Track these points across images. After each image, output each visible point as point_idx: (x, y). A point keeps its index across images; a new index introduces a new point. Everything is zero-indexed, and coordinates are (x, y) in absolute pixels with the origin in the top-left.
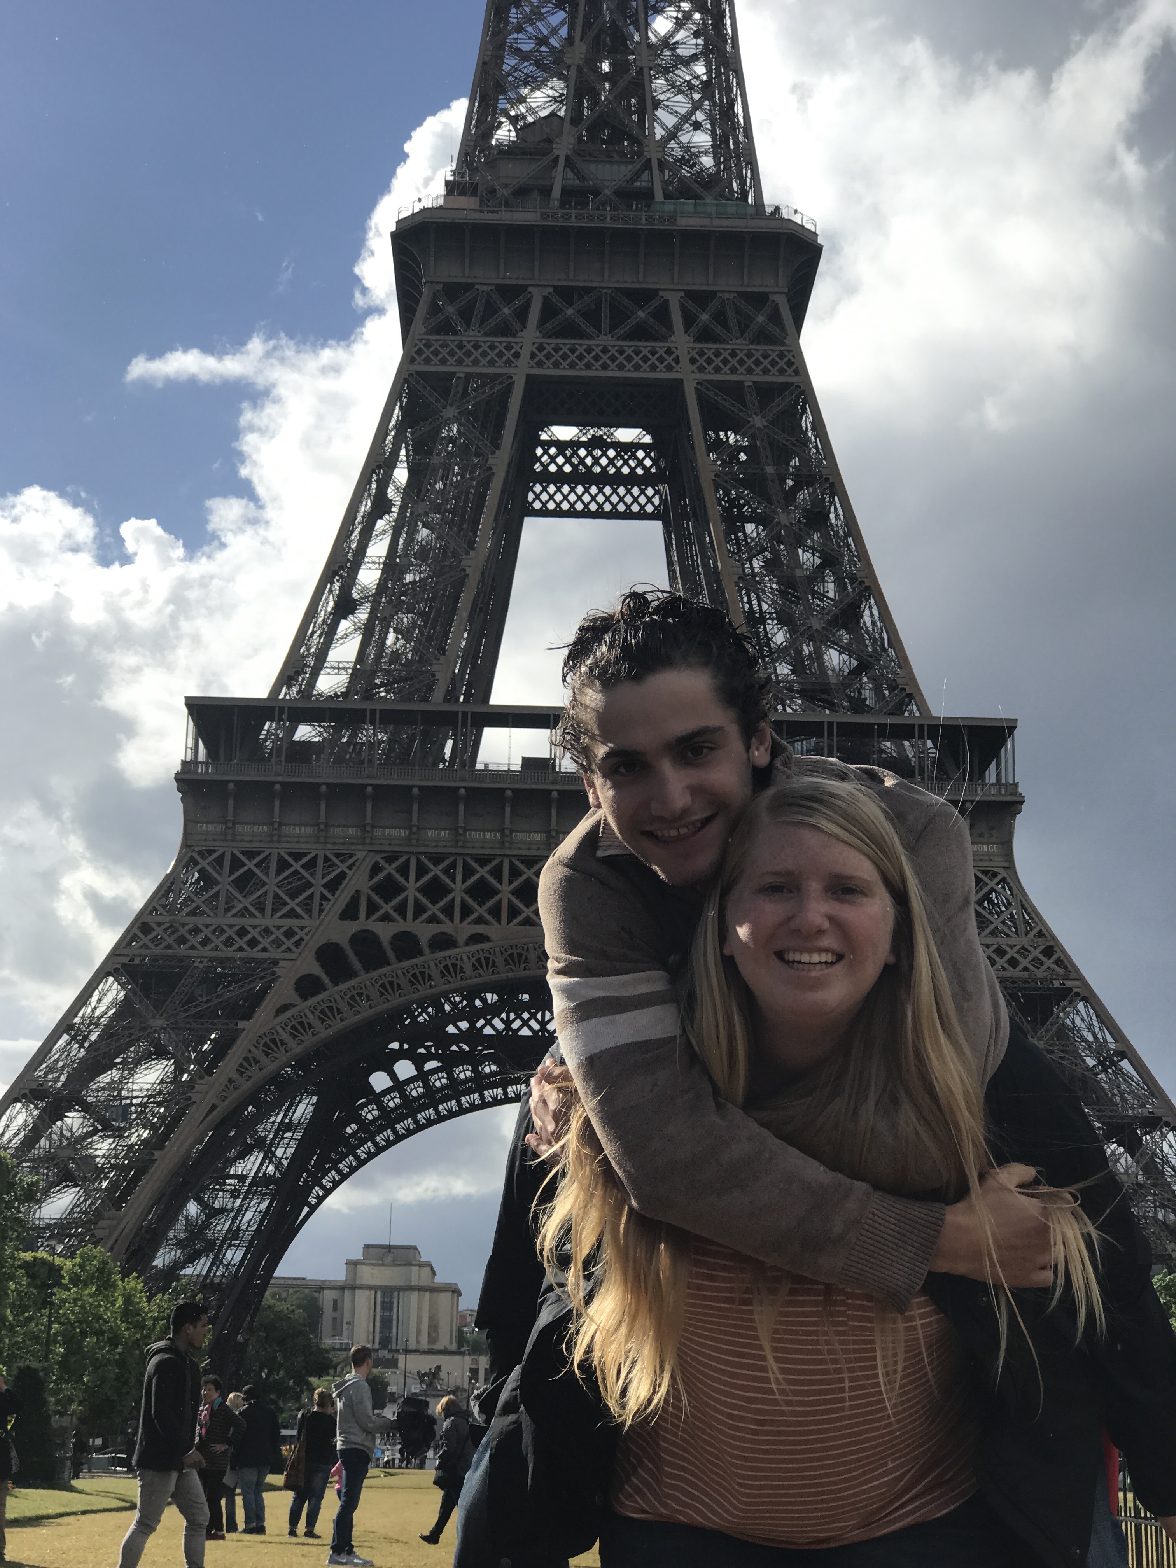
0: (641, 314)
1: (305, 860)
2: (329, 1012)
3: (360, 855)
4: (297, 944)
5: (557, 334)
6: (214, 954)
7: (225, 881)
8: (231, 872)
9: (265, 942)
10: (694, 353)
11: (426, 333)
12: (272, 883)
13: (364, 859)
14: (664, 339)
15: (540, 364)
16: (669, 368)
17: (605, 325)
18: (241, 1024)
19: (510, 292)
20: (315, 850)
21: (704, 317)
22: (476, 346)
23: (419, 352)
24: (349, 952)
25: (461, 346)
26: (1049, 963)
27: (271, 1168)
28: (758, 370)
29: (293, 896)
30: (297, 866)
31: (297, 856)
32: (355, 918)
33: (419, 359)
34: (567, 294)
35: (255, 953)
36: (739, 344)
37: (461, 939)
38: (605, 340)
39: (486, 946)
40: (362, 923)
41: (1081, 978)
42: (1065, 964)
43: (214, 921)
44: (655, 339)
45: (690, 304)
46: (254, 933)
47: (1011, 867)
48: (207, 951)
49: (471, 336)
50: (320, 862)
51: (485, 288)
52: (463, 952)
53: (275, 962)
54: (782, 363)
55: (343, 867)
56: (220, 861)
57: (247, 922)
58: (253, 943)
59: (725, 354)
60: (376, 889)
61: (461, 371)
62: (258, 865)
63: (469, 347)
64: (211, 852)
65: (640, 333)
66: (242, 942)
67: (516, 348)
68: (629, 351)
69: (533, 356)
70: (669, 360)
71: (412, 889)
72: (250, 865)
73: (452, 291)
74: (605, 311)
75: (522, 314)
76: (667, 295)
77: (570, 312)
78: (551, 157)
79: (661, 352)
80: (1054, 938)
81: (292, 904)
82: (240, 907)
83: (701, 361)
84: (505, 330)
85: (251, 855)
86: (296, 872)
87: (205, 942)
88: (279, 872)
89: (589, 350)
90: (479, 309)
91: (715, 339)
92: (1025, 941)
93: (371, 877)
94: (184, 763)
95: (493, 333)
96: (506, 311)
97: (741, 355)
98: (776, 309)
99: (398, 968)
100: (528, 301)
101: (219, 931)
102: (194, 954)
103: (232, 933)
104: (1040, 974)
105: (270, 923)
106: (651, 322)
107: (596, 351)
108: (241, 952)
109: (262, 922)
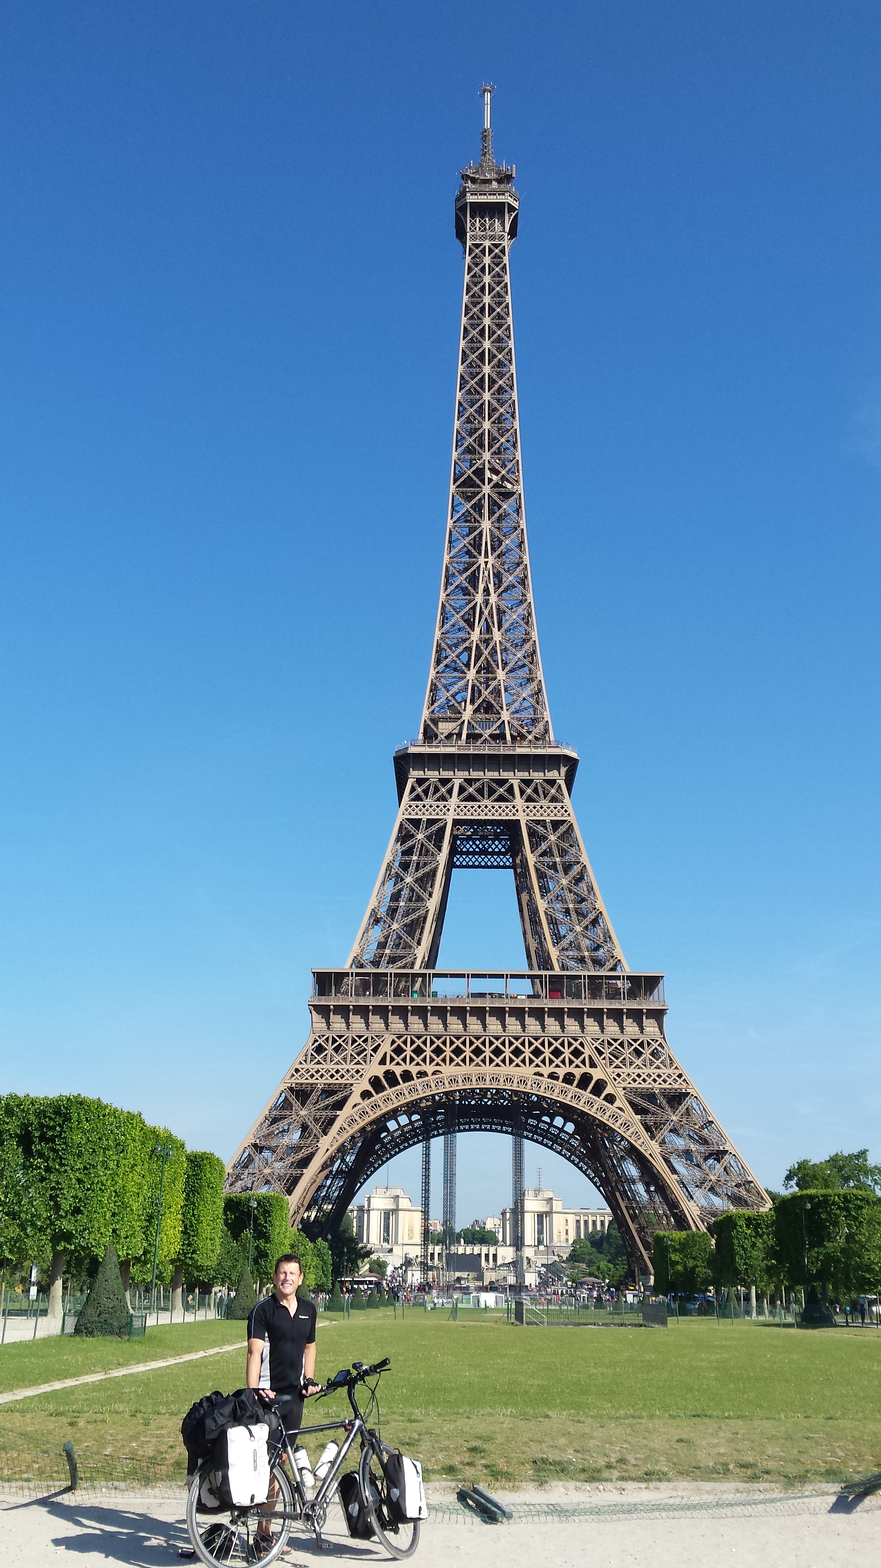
0: (502, 790)
1: (363, 1039)
2: (375, 1106)
3: (386, 1036)
4: (361, 1076)
5: (465, 800)
6: (326, 1082)
7: (330, 1048)
8: (332, 1045)
9: (347, 1076)
10: (524, 807)
11: (409, 801)
12: (350, 1049)
13: (389, 1038)
14: (512, 801)
15: (458, 814)
16: (514, 815)
17: (486, 796)
18: (338, 1113)
19: (444, 782)
20: (368, 1034)
21: (529, 791)
22: (431, 806)
23: (407, 810)
24: (383, 1079)
25: (424, 806)
26: (680, 1081)
28: (552, 814)
29: (359, 1054)
30: (360, 1041)
31: (360, 1037)
32: (385, 1064)
33: (406, 813)
34: (469, 782)
35: (343, 1081)
36: (545, 803)
37: (430, 1073)
38: (486, 802)
39: (440, 1076)
40: (388, 1066)
41: (693, 1089)
43: (326, 1067)
44: (508, 801)
45: (522, 785)
46: (342, 1072)
47: (664, 1037)
48: (323, 1081)
49: (428, 801)
50: (370, 1039)
51: (434, 780)
52: (430, 1078)
53: (352, 1085)
54: (563, 811)
55: (379, 1041)
56: (327, 1039)
57: (339, 1067)
58: (342, 1076)
59: (538, 807)
60: (394, 1051)
61: (424, 818)
62: (343, 1041)
63: (427, 806)
64: (323, 1036)
65: (501, 799)
66: (337, 1076)
67: (448, 807)
68: (497, 807)
69: (455, 810)
70: (514, 810)
71: (409, 1051)
72: (340, 1041)
73: (420, 782)
74: (486, 789)
75: (450, 791)
76: (512, 781)
77: (471, 790)
78: (461, 720)
79: (510, 807)
80: (682, 1069)
81: (358, 1058)
82: (336, 1060)
83: (528, 811)
84: (443, 798)
85: (340, 1037)
86: (360, 1044)
87: (322, 1076)
88: (352, 1045)
89: (479, 807)
90: (432, 789)
91: (534, 801)
92: (670, 1071)
93: (392, 1046)
94: (311, 998)
95: (438, 800)
96: (443, 790)
97: (545, 807)
98: (560, 786)
99: (403, 1086)
100: (453, 785)
101: (328, 1071)
102: (317, 1081)
103: (333, 1072)
104: (676, 1086)
105: (349, 1067)
106: (506, 793)
107: (483, 807)
108: (337, 1080)
109: (346, 1067)
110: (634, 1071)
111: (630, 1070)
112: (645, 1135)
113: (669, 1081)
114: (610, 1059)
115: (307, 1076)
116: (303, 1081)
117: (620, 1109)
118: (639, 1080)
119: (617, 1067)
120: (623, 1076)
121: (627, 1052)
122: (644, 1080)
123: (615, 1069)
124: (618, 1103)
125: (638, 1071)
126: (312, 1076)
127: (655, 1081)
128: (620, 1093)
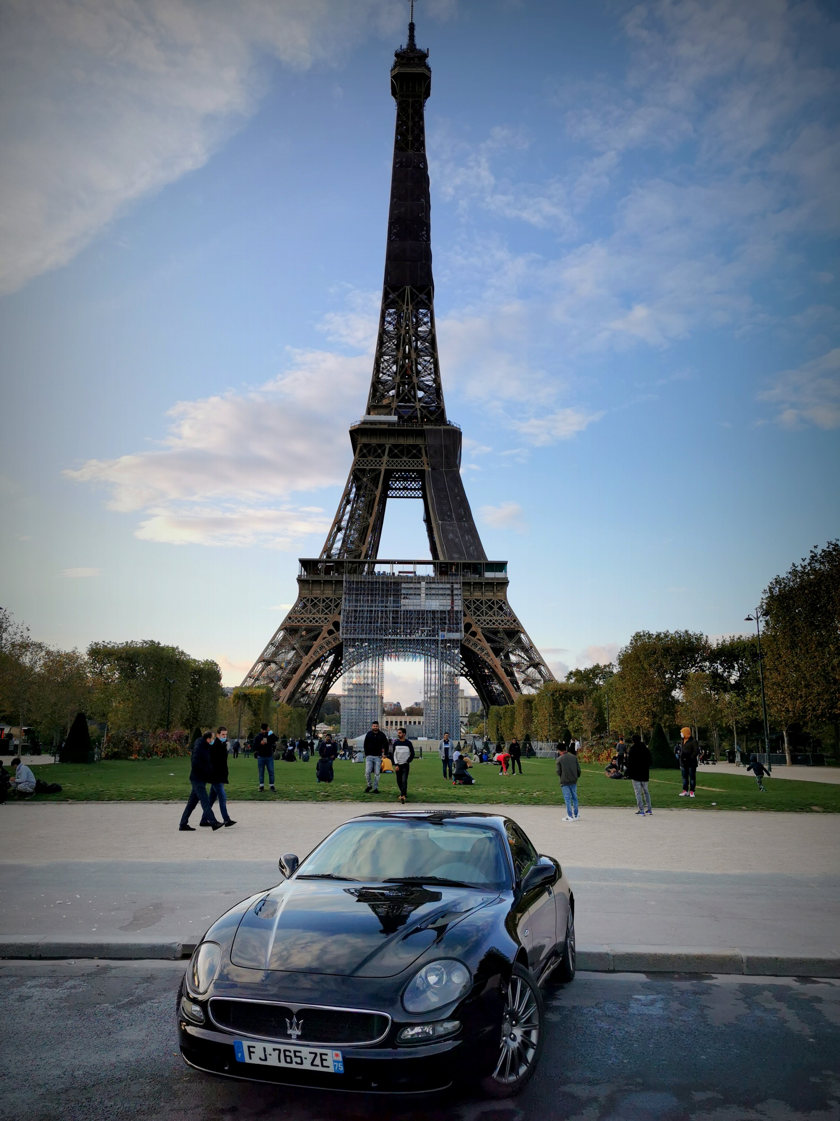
0: (415, 451)
1: (329, 600)
4: (328, 621)
5: (393, 457)
6: (307, 624)
7: (309, 605)
8: (311, 603)
9: (320, 621)
11: (360, 456)
12: (321, 605)
14: (420, 458)
15: (388, 466)
16: (422, 466)
17: (405, 454)
18: (314, 642)
19: (381, 446)
20: (332, 596)
22: (372, 461)
23: (357, 463)
25: (367, 461)
26: (514, 624)
27: (323, 672)
29: (327, 609)
30: (327, 601)
31: (327, 599)
33: (357, 465)
34: (395, 446)
35: (317, 624)
38: (405, 459)
41: (522, 628)
42: (519, 624)
43: (307, 616)
44: (418, 458)
46: (317, 619)
47: (506, 599)
48: (305, 624)
49: (370, 458)
50: (333, 600)
51: (374, 445)
53: (322, 626)
55: (339, 601)
56: (308, 600)
57: (315, 616)
58: (317, 621)
61: (368, 468)
62: (318, 601)
63: (370, 461)
64: (306, 598)
65: (415, 456)
66: (314, 621)
67: (382, 461)
68: (412, 462)
69: (386, 463)
70: (422, 464)
72: (316, 601)
73: (365, 446)
74: (405, 451)
75: (383, 452)
76: (421, 446)
77: (396, 451)
79: (420, 462)
80: (516, 617)
81: (326, 611)
82: (313, 612)
84: (379, 456)
85: (316, 598)
86: (327, 603)
87: (305, 621)
88: (323, 603)
89: (401, 461)
90: (372, 451)
92: (509, 618)
94: (299, 575)
95: (376, 457)
96: (379, 451)
100: (385, 449)
101: (308, 618)
102: (302, 624)
103: (311, 619)
104: (512, 627)
105: (321, 616)
106: (417, 454)
107: (403, 462)
108: (314, 624)
109: (319, 616)
110: (488, 618)
111: (486, 618)
112: (492, 655)
113: (508, 624)
114: (474, 611)
115: (296, 621)
116: (293, 624)
117: (479, 640)
118: (491, 623)
119: (478, 616)
120: (482, 621)
121: (484, 608)
122: (494, 624)
123: (477, 617)
124: (478, 637)
125: (490, 618)
126: (299, 621)
127: (500, 624)
128: (479, 631)
